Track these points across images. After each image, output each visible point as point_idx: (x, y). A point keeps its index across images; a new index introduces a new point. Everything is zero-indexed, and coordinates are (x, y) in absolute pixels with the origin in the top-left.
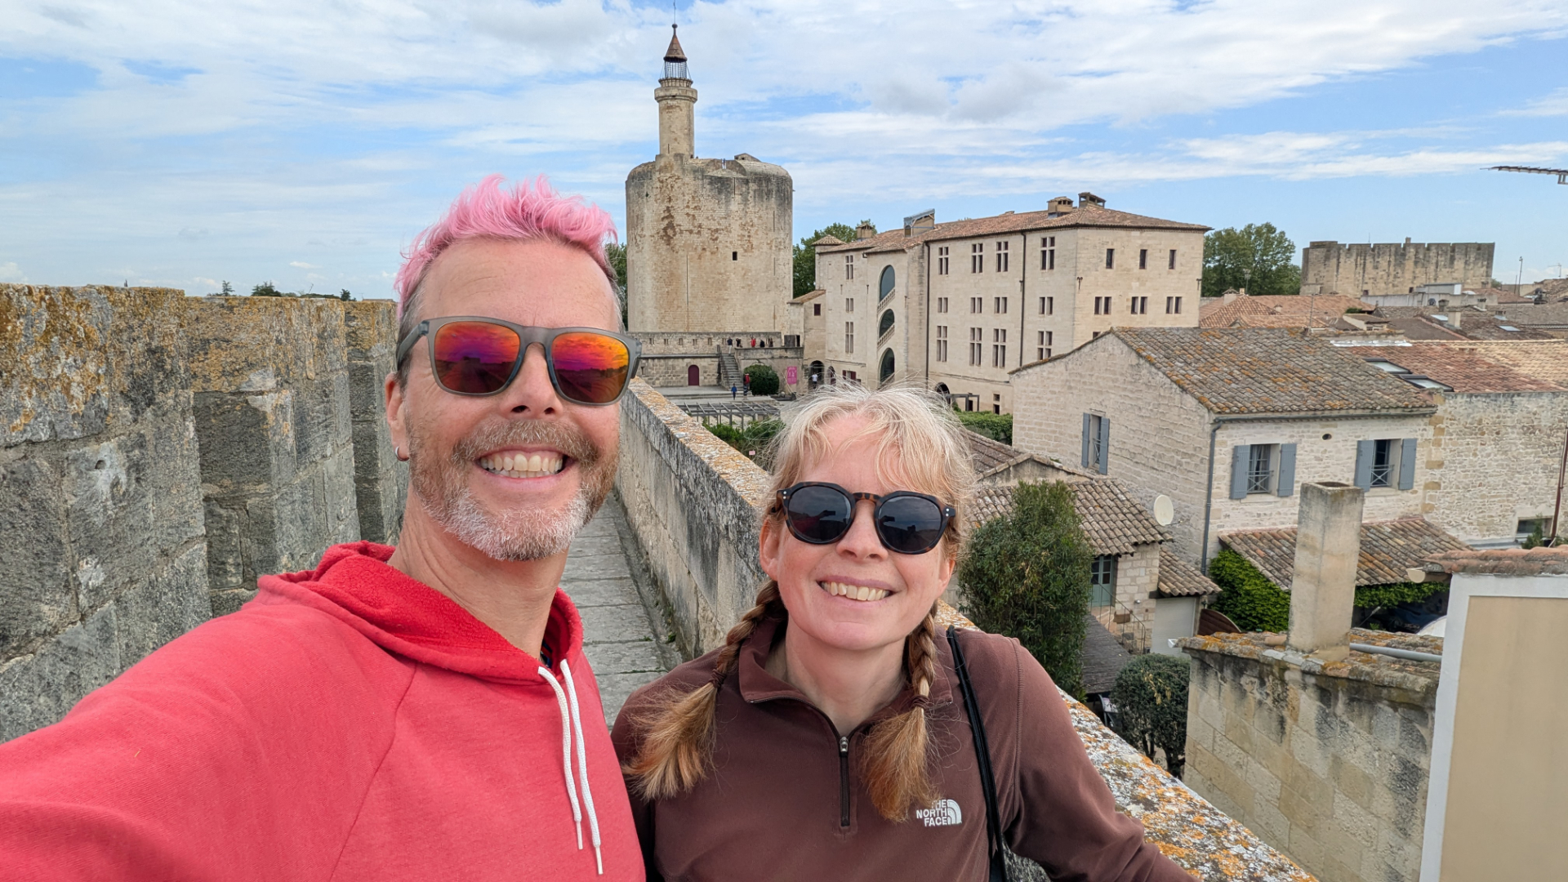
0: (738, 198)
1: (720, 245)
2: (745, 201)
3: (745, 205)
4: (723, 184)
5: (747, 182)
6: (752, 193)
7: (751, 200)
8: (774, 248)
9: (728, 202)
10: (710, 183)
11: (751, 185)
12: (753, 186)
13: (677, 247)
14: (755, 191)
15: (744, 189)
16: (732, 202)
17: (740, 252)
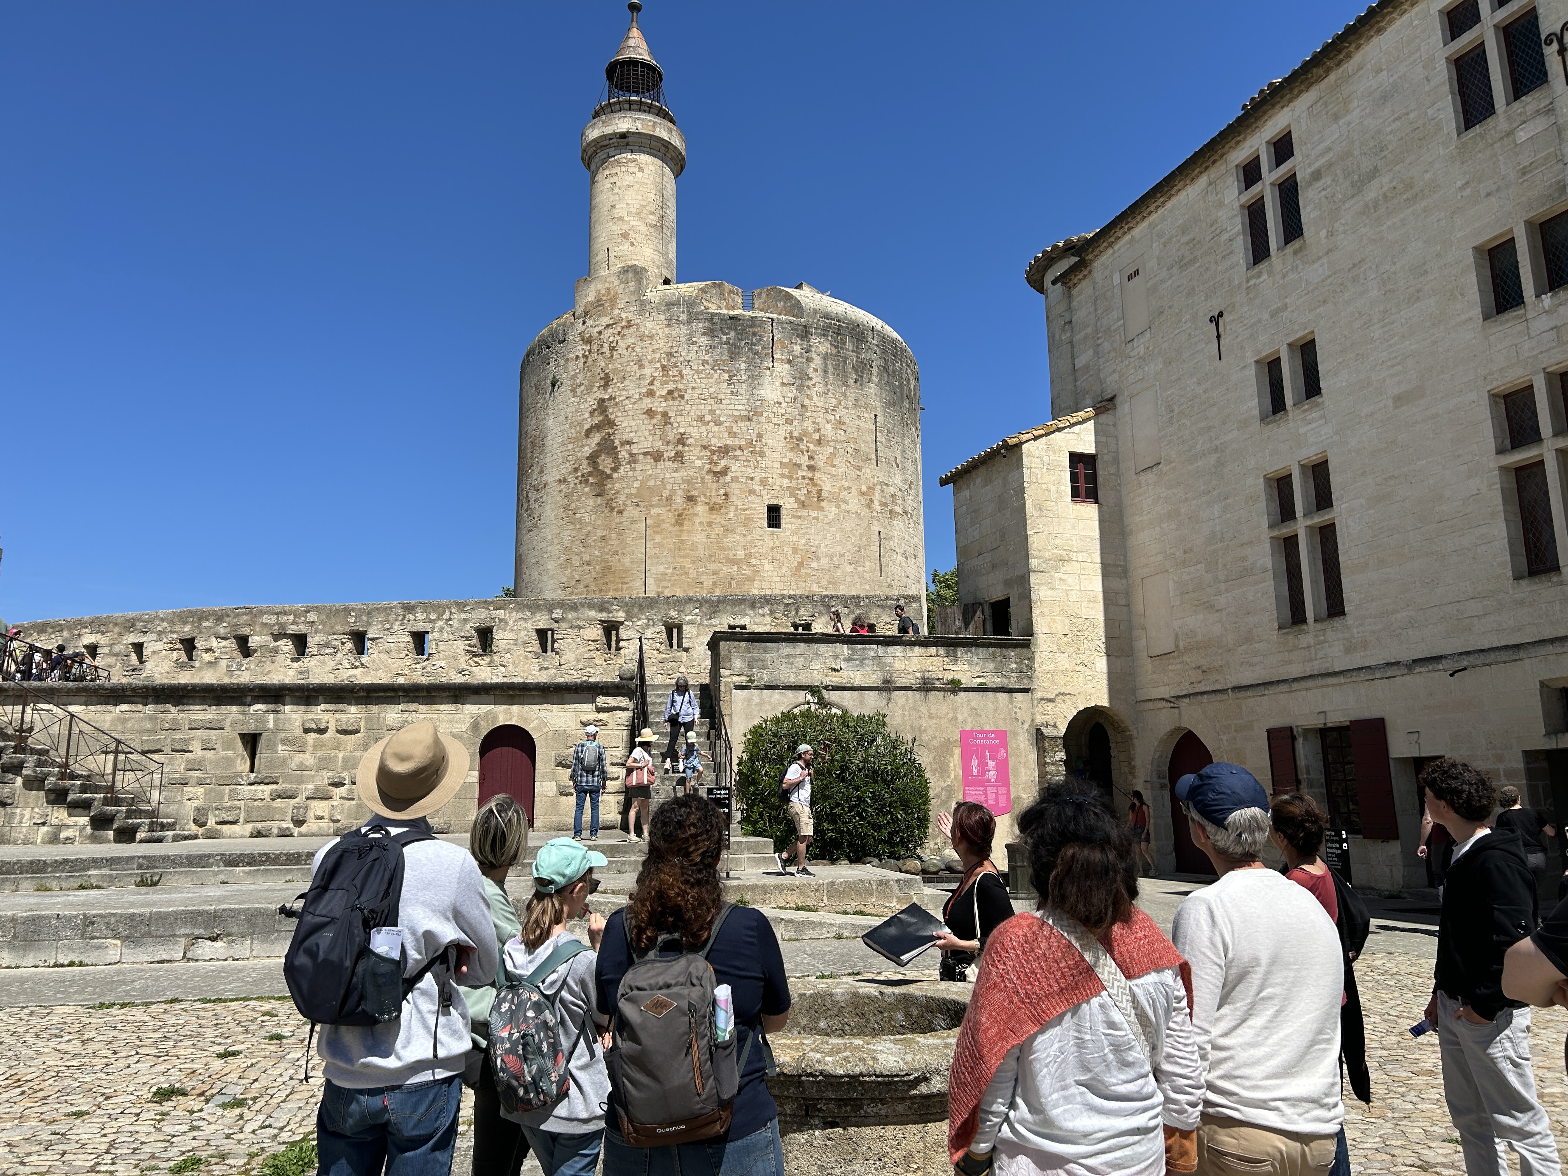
0: (782, 369)
1: (735, 488)
2: (801, 379)
3: (800, 388)
4: (741, 335)
5: (804, 333)
6: (817, 361)
7: (817, 378)
8: (876, 506)
9: (754, 379)
10: (710, 332)
11: (814, 340)
12: (821, 346)
13: (621, 499)
14: (825, 357)
15: (797, 349)
16: (767, 380)
17: (788, 505)
